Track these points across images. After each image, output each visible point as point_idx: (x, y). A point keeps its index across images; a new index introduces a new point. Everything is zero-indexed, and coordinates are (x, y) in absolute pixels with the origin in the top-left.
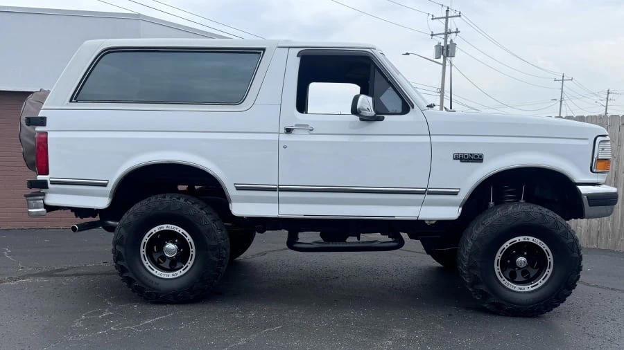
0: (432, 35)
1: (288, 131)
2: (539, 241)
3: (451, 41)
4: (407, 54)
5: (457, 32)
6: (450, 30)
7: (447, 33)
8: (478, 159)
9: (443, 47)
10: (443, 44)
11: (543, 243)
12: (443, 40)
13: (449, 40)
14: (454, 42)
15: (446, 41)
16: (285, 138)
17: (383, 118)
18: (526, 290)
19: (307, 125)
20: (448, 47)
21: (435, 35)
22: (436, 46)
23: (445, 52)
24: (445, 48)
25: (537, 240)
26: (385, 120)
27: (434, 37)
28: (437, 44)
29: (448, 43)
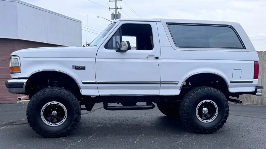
0: (110, 9)
3: (118, 12)
4: (98, 17)
5: (121, 8)
6: (118, 7)
7: (116, 8)
9: (115, 15)
10: (115, 14)
12: (115, 12)
13: (117, 12)
14: (120, 13)
15: (116, 12)
20: (117, 15)
21: (111, 9)
22: (112, 14)
23: (116, 17)
24: (116, 15)
27: (110, 10)
28: (112, 13)
29: (117, 13)
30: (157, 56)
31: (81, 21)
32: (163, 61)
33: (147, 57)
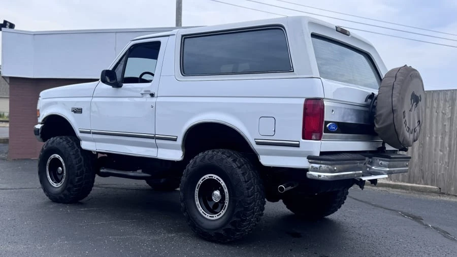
30: (152, 92)
32: (159, 99)
33: (142, 94)
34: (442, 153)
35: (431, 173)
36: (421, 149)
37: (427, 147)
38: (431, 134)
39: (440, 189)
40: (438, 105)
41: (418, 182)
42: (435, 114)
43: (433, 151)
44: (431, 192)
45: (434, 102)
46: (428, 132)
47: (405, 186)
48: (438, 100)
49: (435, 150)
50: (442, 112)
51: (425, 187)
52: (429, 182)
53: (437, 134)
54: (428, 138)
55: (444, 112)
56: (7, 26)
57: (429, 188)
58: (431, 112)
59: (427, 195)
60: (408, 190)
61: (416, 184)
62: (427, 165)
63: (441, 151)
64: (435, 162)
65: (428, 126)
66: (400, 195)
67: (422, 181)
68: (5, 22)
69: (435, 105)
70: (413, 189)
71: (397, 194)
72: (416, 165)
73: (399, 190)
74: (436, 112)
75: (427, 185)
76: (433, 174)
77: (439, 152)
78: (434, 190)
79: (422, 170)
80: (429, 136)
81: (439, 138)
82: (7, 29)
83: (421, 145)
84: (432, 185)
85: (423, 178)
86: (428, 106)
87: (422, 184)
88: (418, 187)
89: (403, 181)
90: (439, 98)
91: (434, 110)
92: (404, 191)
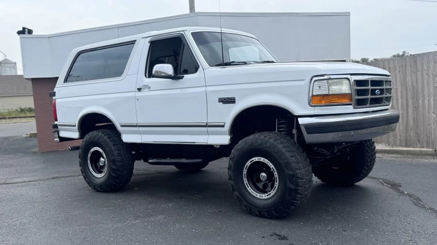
1: (139, 90)
2: (268, 161)
8: (231, 101)
11: (269, 162)
16: (139, 94)
17: (183, 76)
18: (264, 198)
19: (148, 85)
25: (266, 160)
26: (184, 78)
31: (349, 13)
34: (435, 115)
35: (427, 136)
36: (415, 113)
37: (421, 109)
38: (424, 96)
39: (436, 151)
40: (428, 67)
41: (415, 146)
42: (426, 76)
43: (427, 114)
44: (426, 154)
45: (425, 64)
46: (420, 95)
47: (401, 151)
48: (428, 62)
49: (429, 112)
50: (433, 74)
51: (421, 151)
52: (425, 144)
53: (429, 96)
54: (421, 101)
55: (434, 74)
56: (26, 33)
57: (424, 151)
58: (422, 75)
59: (421, 158)
60: (404, 154)
61: (413, 147)
62: (422, 128)
63: (434, 113)
64: (429, 125)
65: (420, 90)
66: (391, 161)
67: (418, 144)
68: (24, 28)
69: (425, 67)
70: (408, 153)
71: (389, 160)
72: (411, 129)
73: (394, 155)
74: (427, 74)
75: (423, 148)
76: (428, 137)
77: (432, 114)
78: (429, 153)
79: (417, 134)
80: (422, 99)
81: (432, 100)
82: (27, 35)
83: (415, 109)
84: (428, 148)
85: (419, 142)
86: (419, 69)
87: (419, 148)
88: (414, 151)
89: (401, 146)
90: (428, 61)
91: (425, 73)
92: (399, 156)
